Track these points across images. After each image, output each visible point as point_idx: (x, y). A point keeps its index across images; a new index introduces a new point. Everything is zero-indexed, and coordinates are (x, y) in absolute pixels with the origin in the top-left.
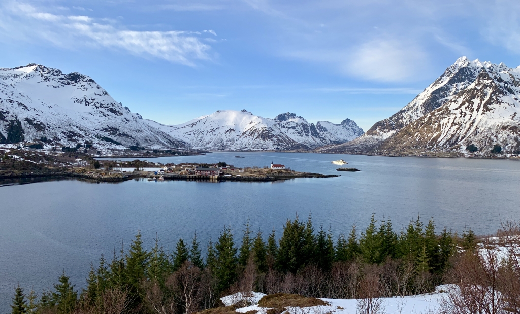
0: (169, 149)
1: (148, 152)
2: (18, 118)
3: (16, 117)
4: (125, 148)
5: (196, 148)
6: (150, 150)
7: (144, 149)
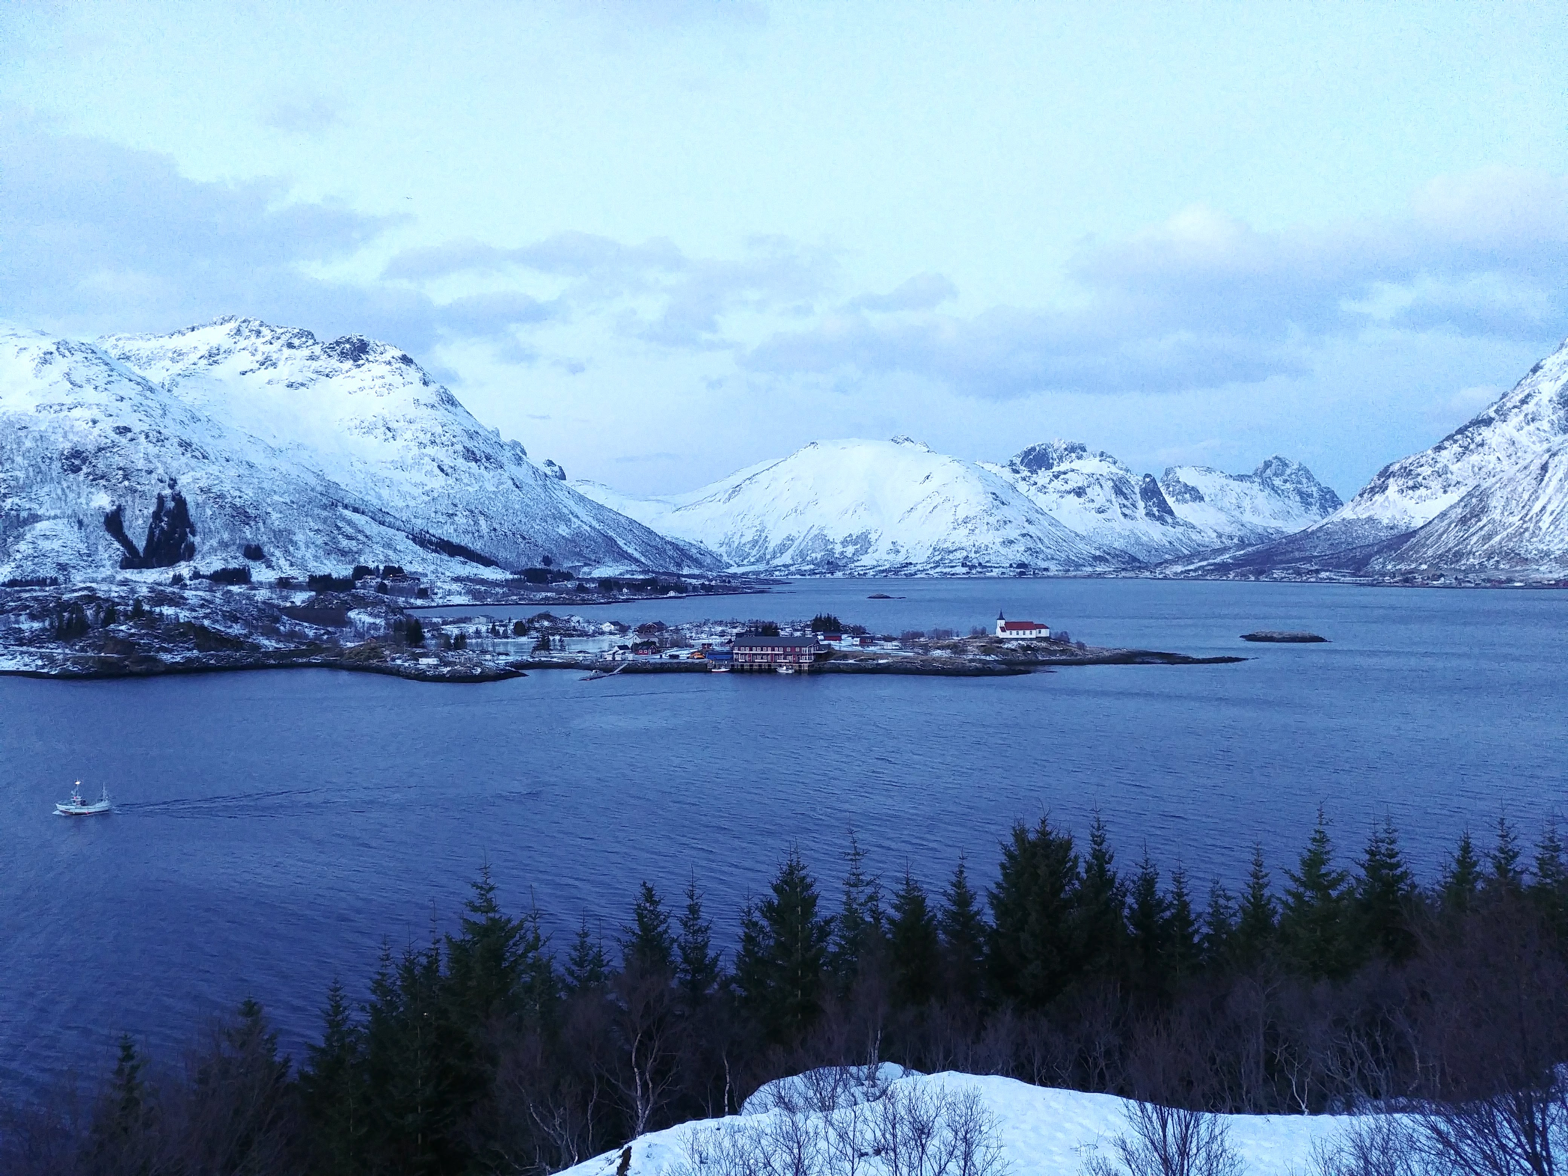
0: (650, 576)
1: (581, 589)
2: (177, 488)
3: (173, 483)
4: (510, 576)
5: (740, 570)
6: (588, 581)
7: (568, 576)
